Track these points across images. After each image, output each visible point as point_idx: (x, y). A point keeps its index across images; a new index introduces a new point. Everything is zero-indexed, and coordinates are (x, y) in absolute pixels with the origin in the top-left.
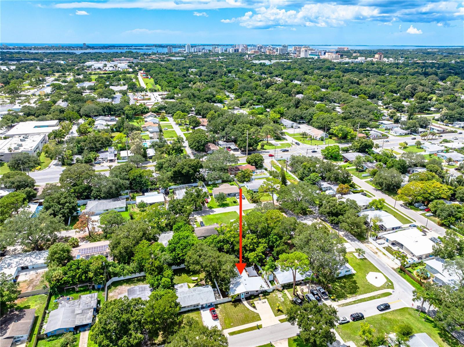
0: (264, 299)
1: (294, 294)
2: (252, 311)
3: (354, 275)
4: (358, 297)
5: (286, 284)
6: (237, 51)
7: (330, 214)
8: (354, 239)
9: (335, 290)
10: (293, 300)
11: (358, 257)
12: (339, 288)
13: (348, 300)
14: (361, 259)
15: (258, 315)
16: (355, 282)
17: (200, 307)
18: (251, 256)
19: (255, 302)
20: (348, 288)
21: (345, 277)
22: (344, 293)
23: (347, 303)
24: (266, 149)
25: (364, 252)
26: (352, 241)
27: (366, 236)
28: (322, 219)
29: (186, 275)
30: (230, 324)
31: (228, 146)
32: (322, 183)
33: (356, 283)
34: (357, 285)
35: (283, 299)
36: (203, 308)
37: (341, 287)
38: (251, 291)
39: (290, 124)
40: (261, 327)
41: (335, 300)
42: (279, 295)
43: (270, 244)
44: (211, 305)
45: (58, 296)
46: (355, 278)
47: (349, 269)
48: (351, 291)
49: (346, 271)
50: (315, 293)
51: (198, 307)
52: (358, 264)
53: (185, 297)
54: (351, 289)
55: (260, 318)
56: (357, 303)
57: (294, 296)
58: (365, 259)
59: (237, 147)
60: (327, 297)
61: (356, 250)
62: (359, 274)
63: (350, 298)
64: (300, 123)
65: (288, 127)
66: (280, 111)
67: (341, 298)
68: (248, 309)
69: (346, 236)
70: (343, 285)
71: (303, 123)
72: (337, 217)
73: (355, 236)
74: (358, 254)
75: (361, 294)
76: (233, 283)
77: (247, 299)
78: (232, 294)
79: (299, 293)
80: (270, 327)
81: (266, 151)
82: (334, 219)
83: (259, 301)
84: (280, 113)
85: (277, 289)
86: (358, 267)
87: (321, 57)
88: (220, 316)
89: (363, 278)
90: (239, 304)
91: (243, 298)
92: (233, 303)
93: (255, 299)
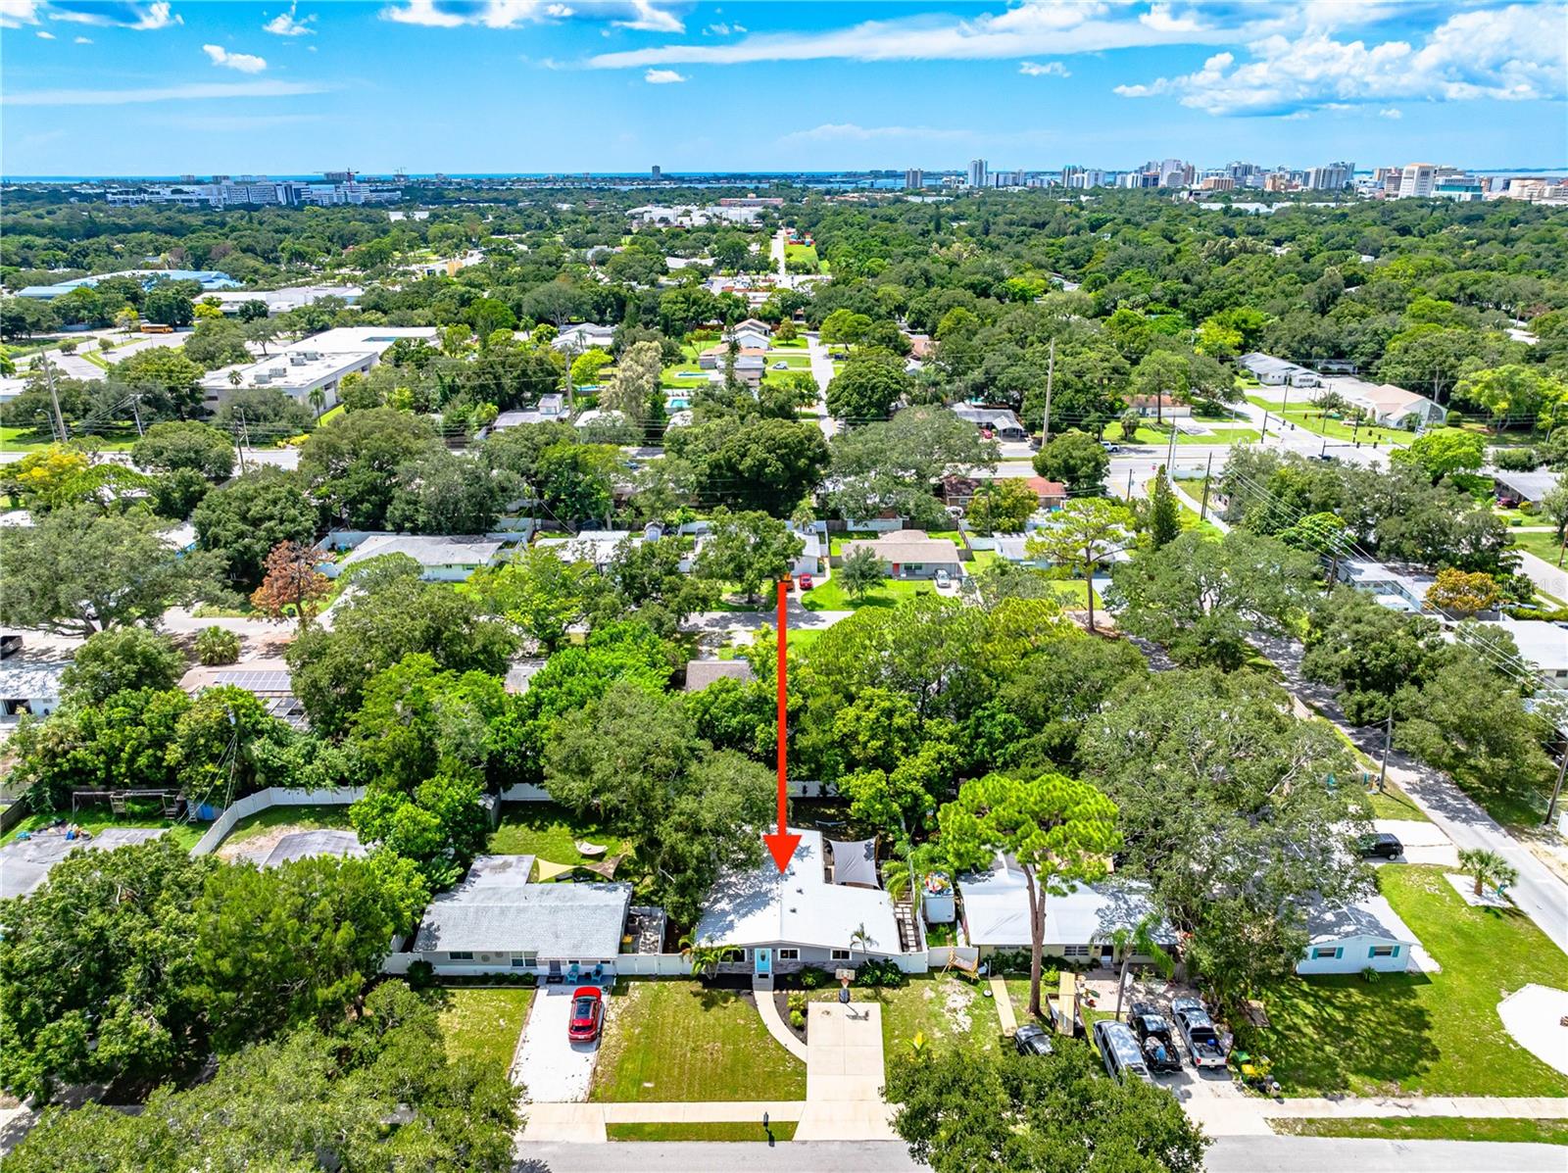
0: (868, 998)
1: (1036, 1010)
2: (779, 1046)
3: (1423, 979)
4: (1417, 1102)
5: (1008, 953)
6: (1151, 181)
7: (1355, 676)
8: (1466, 811)
9: (1282, 1037)
10: (1015, 1038)
11: (1471, 899)
12: (1309, 1030)
13: (1349, 1108)
14: (1487, 909)
15: (800, 1069)
16: (1418, 1019)
17: (544, 970)
18: (863, 786)
19: (812, 1006)
20: (1369, 1040)
21: (1363, 979)
22: (1331, 1064)
23: (1340, 1121)
24: (1143, 443)
25: (1512, 877)
26: (1452, 819)
27: (1543, 805)
28: (1318, 704)
29: (566, 829)
30: (639, 1082)
31: (986, 420)
32: (1356, 565)
33: (1427, 1026)
34: (1426, 1033)
35: (968, 1020)
36: (555, 978)
37: (1324, 1026)
38: (807, 948)
39: (1276, 370)
40: (789, 1138)
41: (1263, 1091)
42: (957, 996)
43: (980, 747)
44: (598, 972)
45: (49, 819)
46: (1423, 997)
47: (1394, 944)
48: (1379, 1059)
49: (1376, 952)
50: (1150, 1028)
51: (534, 972)
52: (1459, 931)
53: (486, 909)
54: (1384, 1050)
55: (803, 1085)
56: (1406, 1136)
57: (1032, 1016)
58: (1516, 913)
59: (1018, 426)
60: (1221, 1061)
61: (1466, 858)
62: (1458, 982)
63: (1366, 1095)
64: (1326, 372)
65: (1269, 379)
66: (1245, 321)
67: (1307, 1084)
68: (764, 1031)
69: (1425, 791)
70: (1339, 1016)
71: (1343, 373)
72: (1391, 691)
73: (1476, 798)
74: (1472, 880)
75: (1441, 1090)
76: (738, 896)
77: (781, 982)
78: (704, 943)
79: (1063, 1007)
80: (836, 1147)
81: (1143, 447)
82: (1372, 704)
83: (836, 1007)
84: (1244, 331)
85: (956, 968)
86: (1460, 943)
87: (1486, 194)
88: (612, 1031)
89: (1477, 1005)
90: (733, 999)
91: (766, 976)
92: (704, 987)
93: (820, 991)
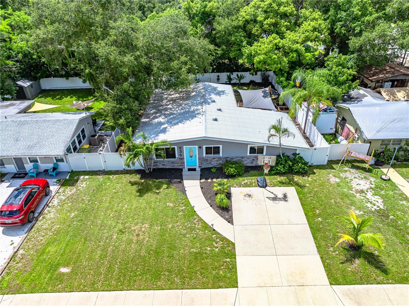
0: (283, 184)
44: (55, 169)
55: (233, 268)
77: (207, 173)
90: (165, 186)
91: (194, 170)
92: (141, 178)
93: (241, 179)
